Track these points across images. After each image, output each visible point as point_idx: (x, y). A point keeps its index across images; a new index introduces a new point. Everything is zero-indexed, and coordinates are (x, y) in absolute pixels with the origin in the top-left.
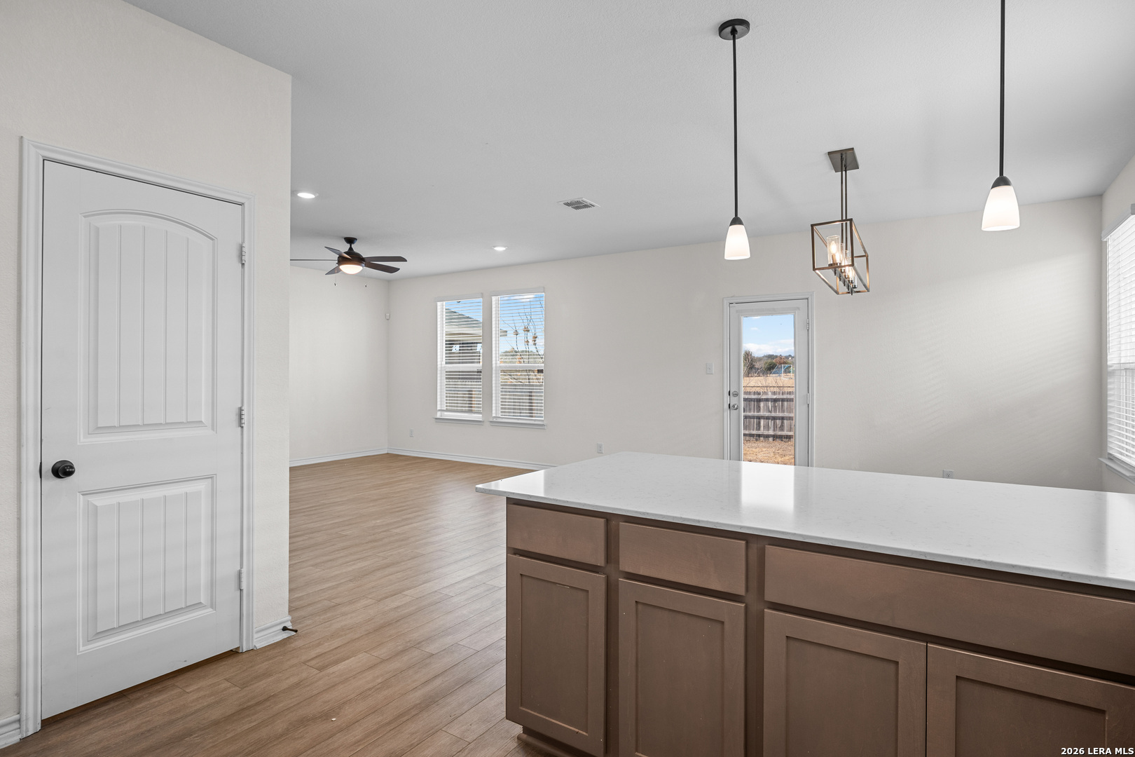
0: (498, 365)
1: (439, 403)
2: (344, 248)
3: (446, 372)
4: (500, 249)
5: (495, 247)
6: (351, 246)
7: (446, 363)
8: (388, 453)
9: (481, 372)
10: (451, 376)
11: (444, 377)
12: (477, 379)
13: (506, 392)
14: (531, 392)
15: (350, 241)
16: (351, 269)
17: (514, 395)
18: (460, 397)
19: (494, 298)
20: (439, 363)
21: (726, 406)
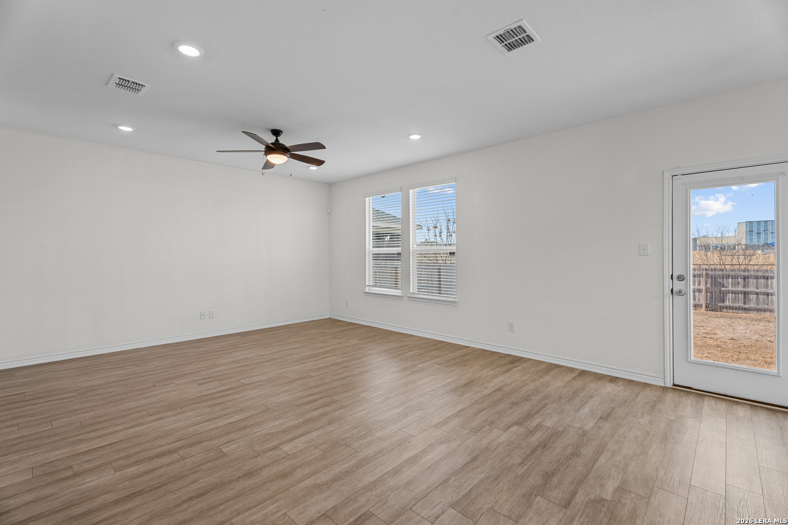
0: (415, 248)
1: (367, 280)
2: (271, 139)
3: (373, 254)
4: (415, 137)
5: (410, 135)
6: (277, 138)
7: (373, 247)
8: (330, 318)
9: (400, 254)
10: (377, 257)
11: (371, 258)
12: (397, 260)
13: (422, 269)
14: (439, 269)
15: (276, 133)
16: (277, 159)
17: (427, 272)
18: (389, 273)
19: (411, 191)
20: (367, 247)
21: (667, 291)
